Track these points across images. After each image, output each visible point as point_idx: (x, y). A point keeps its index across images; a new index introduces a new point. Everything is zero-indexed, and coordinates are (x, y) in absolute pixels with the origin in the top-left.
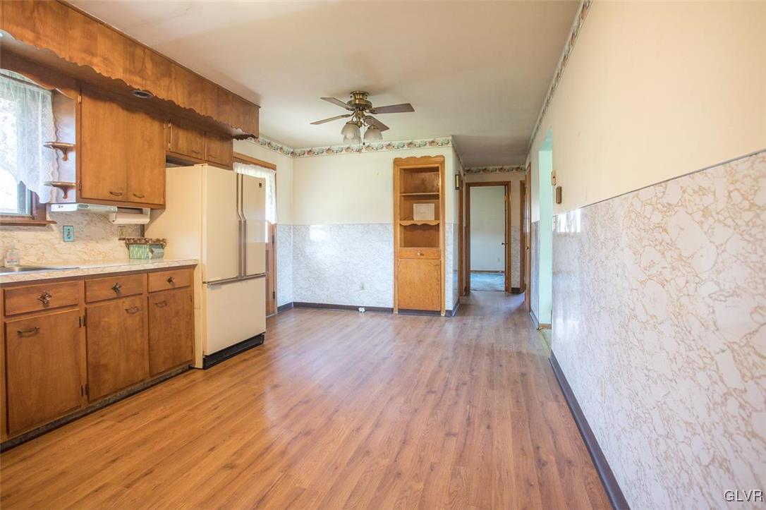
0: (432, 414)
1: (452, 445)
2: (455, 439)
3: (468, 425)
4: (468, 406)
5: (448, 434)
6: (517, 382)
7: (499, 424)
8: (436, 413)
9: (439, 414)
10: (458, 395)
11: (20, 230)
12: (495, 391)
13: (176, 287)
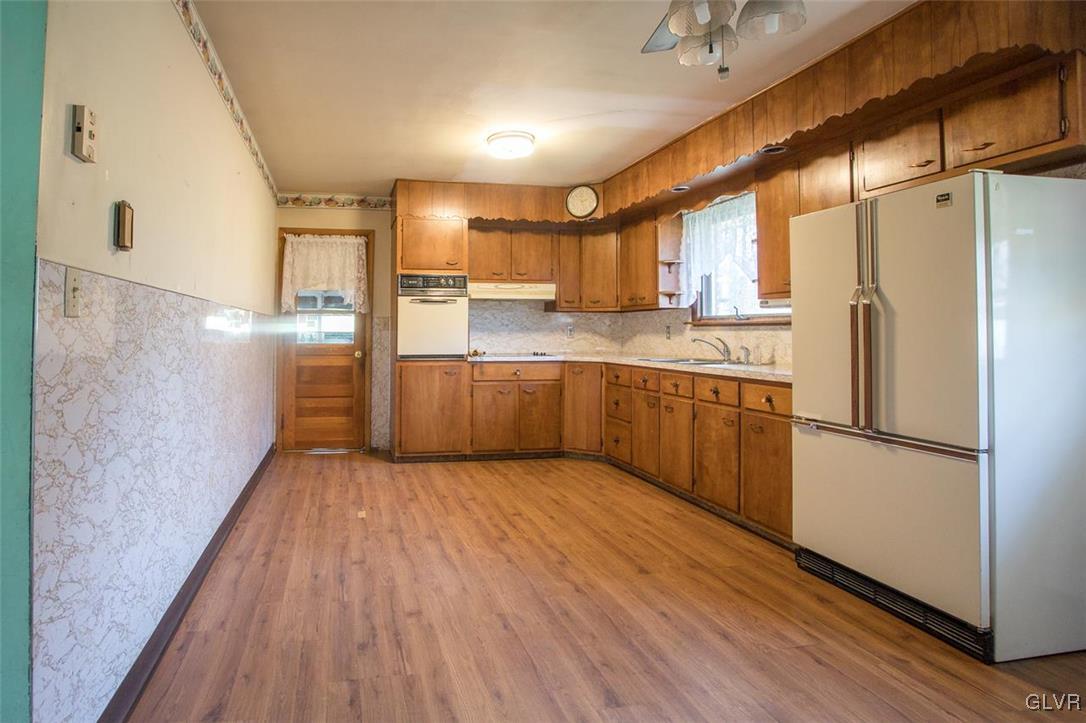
0: (391, 579)
1: (355, 555)
2: (354, 560)
3: (341, 575)
4: (346, 599)
5: (363, 562)
6: (246, 677)
7: (303, 581)
8: (388, 582)
9: (384, 582)
10: (368, 616)
11: (782, 329)
12: (302, 638)
13: (777, 412)
